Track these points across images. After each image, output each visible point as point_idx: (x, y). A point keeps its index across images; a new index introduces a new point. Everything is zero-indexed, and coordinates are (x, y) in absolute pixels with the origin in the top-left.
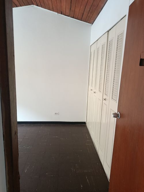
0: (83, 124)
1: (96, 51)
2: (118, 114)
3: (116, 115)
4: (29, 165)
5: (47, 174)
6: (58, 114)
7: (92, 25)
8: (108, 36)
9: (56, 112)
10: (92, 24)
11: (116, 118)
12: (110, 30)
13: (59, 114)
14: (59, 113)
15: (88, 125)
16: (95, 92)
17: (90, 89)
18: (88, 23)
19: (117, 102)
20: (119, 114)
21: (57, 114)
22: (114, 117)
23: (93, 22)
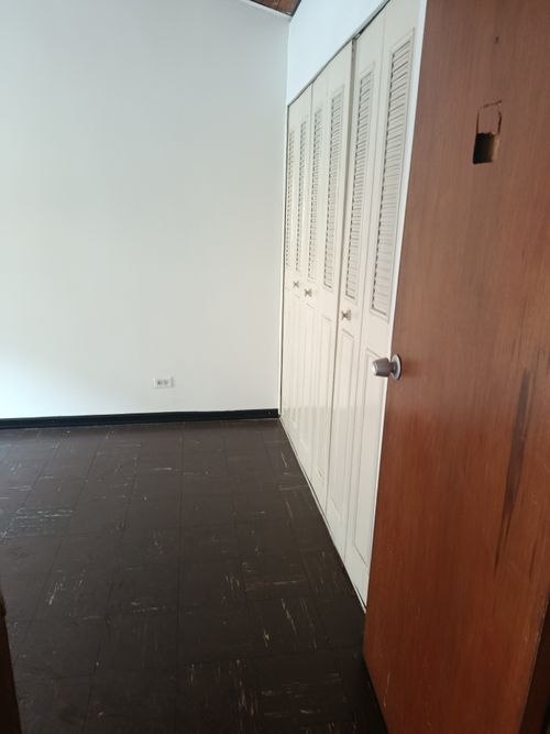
0: (269, 417)
1: (308, 124)
2: (394, 364)
3: (385, 369)
4: (64, 579)
5: (134, 604)
6: (169, 384)
7: (290, 20)
8: (353, 59)
9: (162, 378)
10: (292, 15)
11: (386, 379)
12: (361, 33)
13: (172, 385)
14: (172, 379)
15: (285, 419)
16: (308, 293)
17: (289, 284)
18: (277, 8)
19: (389, 322)
20: (396, 363)
21: (166, 382)
22: (378, 374)
23: (293, 7)
